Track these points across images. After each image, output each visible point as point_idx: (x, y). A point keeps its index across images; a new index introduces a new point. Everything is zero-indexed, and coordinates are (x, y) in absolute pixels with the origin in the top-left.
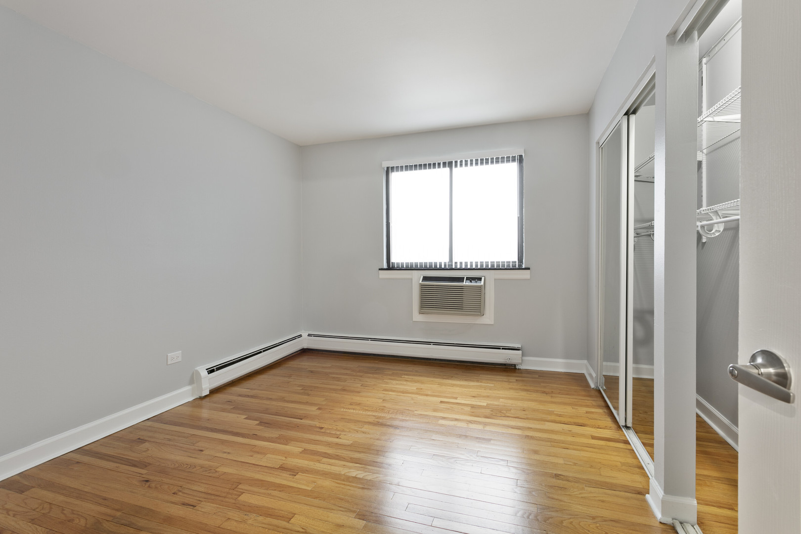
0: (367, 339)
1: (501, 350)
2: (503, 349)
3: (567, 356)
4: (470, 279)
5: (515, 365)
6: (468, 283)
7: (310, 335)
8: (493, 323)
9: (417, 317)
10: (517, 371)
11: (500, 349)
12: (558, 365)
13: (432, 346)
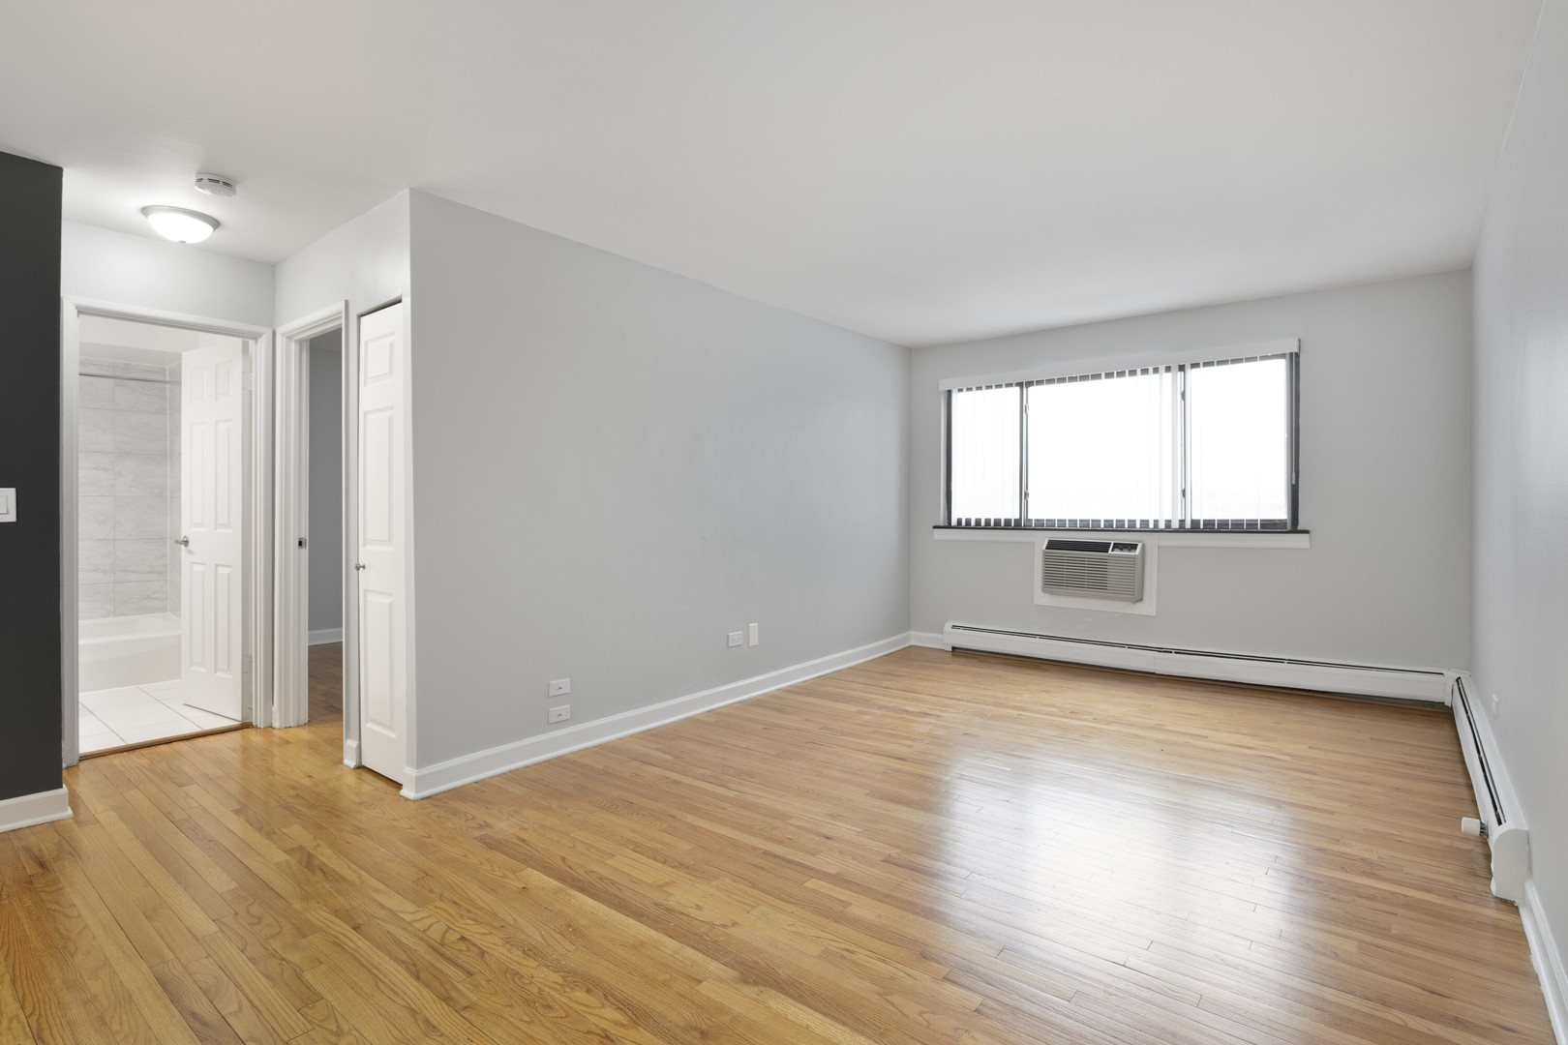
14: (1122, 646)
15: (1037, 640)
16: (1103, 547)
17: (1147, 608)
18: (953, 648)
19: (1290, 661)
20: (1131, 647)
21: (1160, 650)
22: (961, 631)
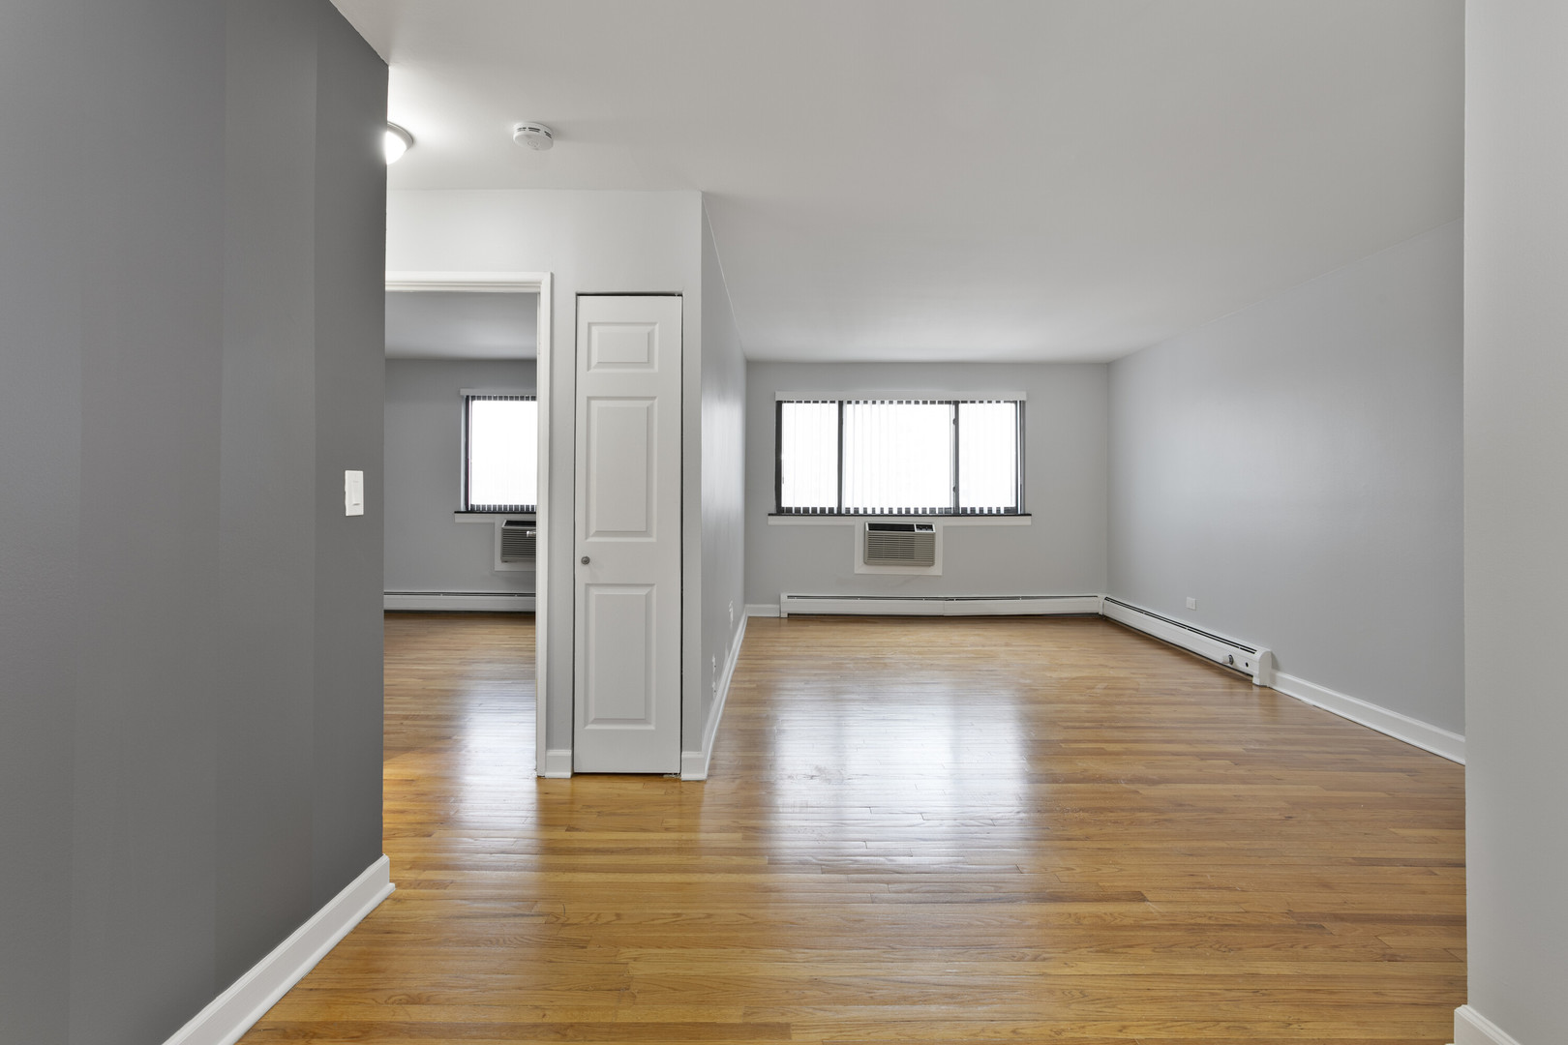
14: (921, 599)
15: (859, 600)
16: (910, 528)
17: (937, 570)
18: (789, 614)
19: (1023, 598)
20: (927, 599)
21: (947, 599)
22: (795, 600)
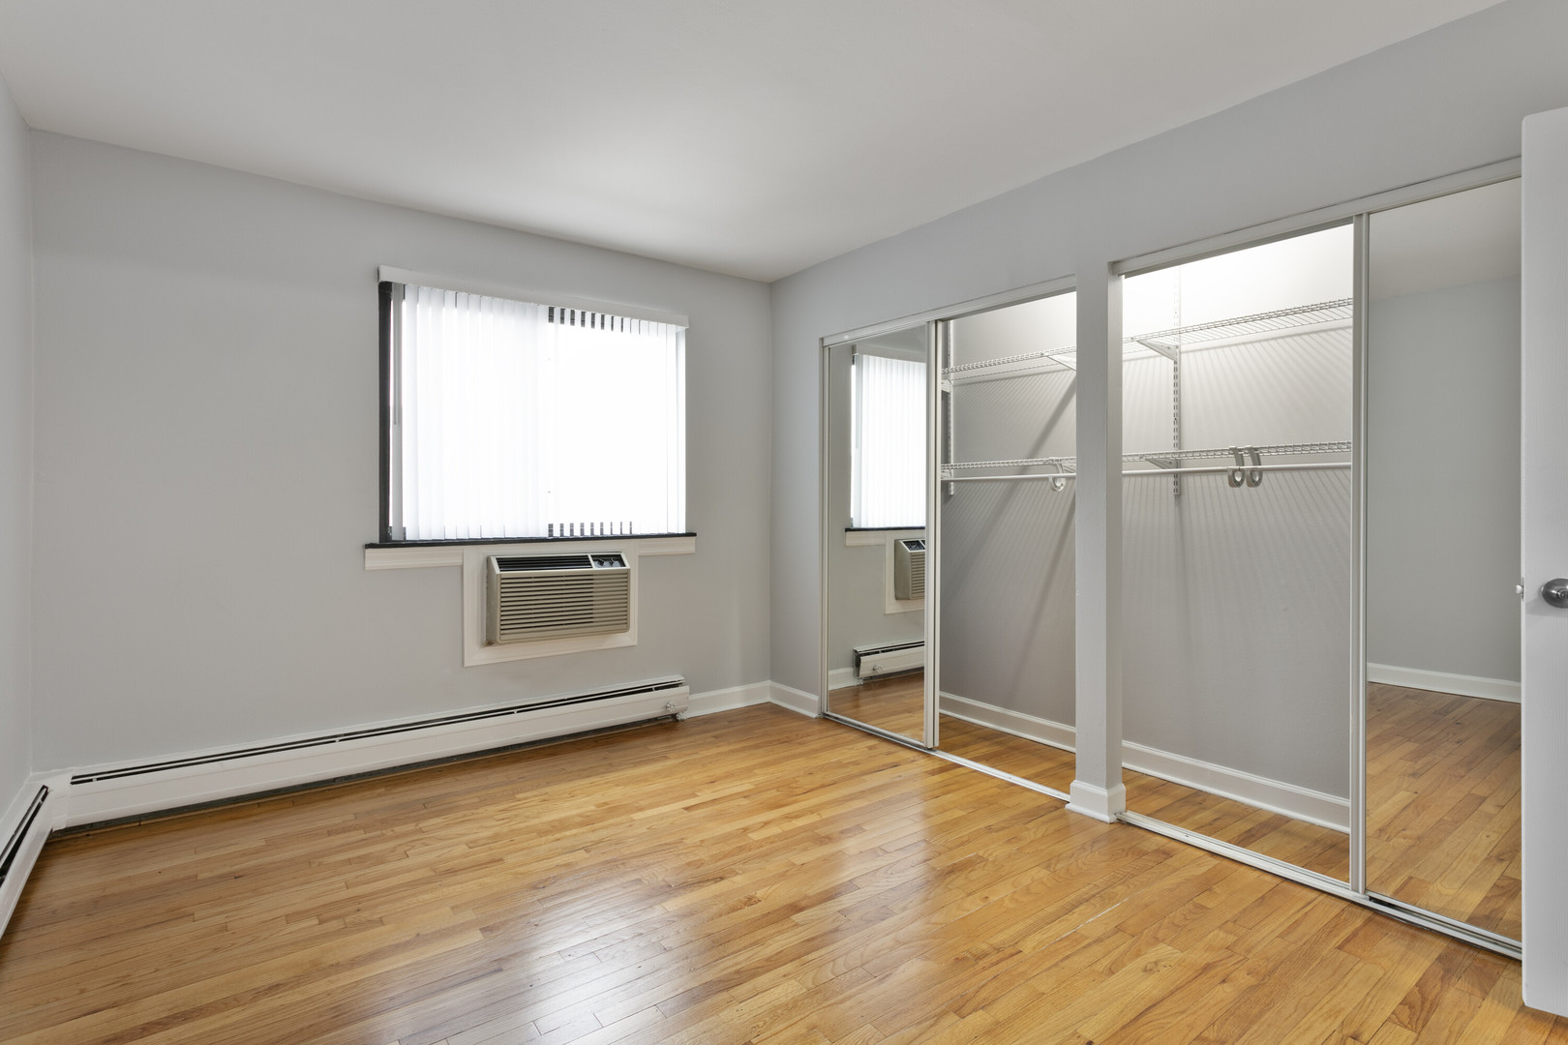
0: (329, 740)
1: (655, 692)
2: (657, 689)
3: (746, 680)
4: (601, 559)
5: (674, 716)
6: (595, 567)
7: (77, 780)
8: (635, 643)
9: (478, 656)
10: (679, 725)
11: (651, 690)
12: (733, 698)
13: (516, 716)
